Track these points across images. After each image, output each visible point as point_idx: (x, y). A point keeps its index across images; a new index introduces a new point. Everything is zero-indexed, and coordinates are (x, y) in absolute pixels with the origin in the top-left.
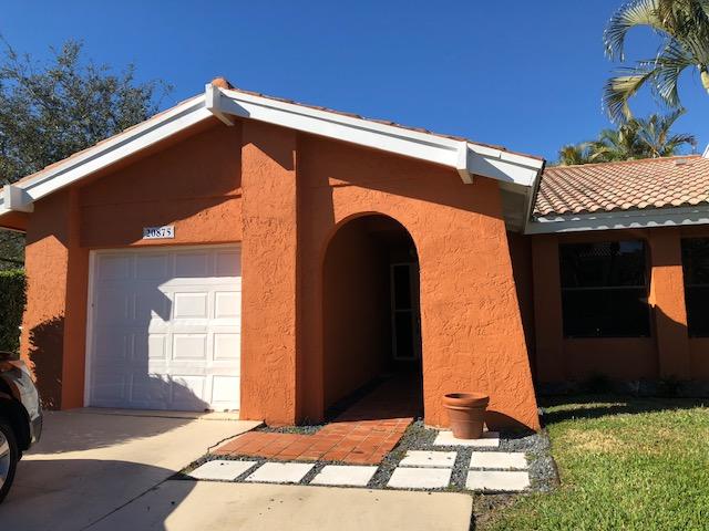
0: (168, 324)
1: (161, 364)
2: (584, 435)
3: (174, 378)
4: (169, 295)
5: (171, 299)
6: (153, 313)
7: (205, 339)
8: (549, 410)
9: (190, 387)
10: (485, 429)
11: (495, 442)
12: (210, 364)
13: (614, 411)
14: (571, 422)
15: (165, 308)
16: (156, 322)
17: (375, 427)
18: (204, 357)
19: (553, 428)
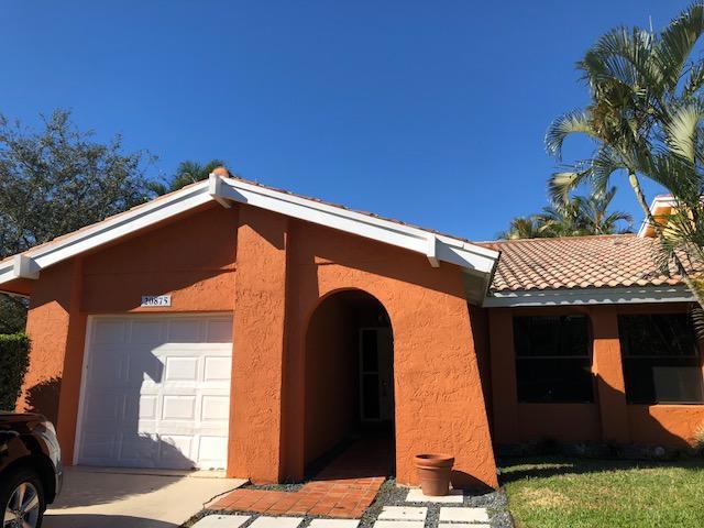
0: (159, 385)
1: (151, 423)
2: (536, 493)
3: (163, 438)
4: (162, 359)
5: (164, 362)
6: (146, 375)
7: (195, 401)
8: (506, 470)
9: (177, 446)
10: (451, 487)
11: (459, 499)
12: (198, 424)
13: (563, 471)
14: (525, 481)
15: (157, 371)
16: (148, 383)
17: (352, 485)
18: (193, 418)
19: (510, 487)
